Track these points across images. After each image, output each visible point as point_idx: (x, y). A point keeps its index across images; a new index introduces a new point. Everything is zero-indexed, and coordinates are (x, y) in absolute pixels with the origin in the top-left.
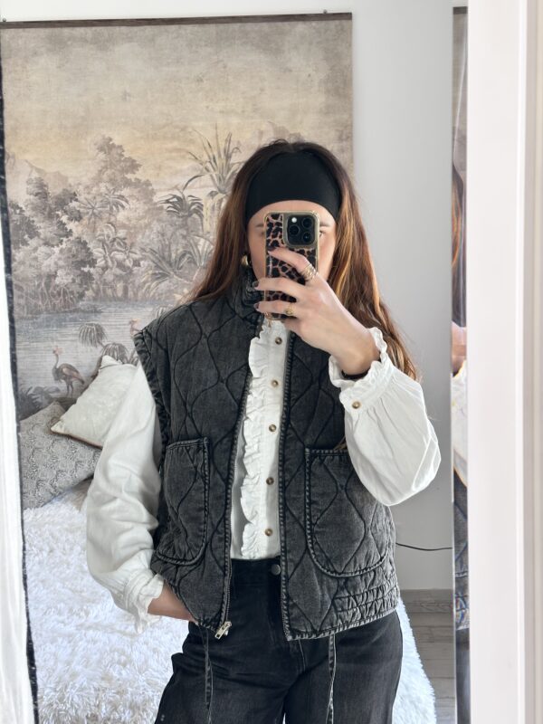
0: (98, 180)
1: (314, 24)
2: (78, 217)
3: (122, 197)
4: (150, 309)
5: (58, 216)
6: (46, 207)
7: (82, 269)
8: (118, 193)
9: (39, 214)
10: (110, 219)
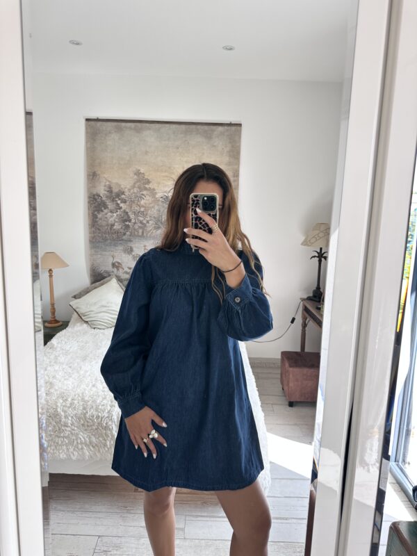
1: (226, 127)
5: (116, 201)
6: (111, 197)
7: (126, 223)
8: (141, 193)
9: (109, 200)
10: (138, 203)
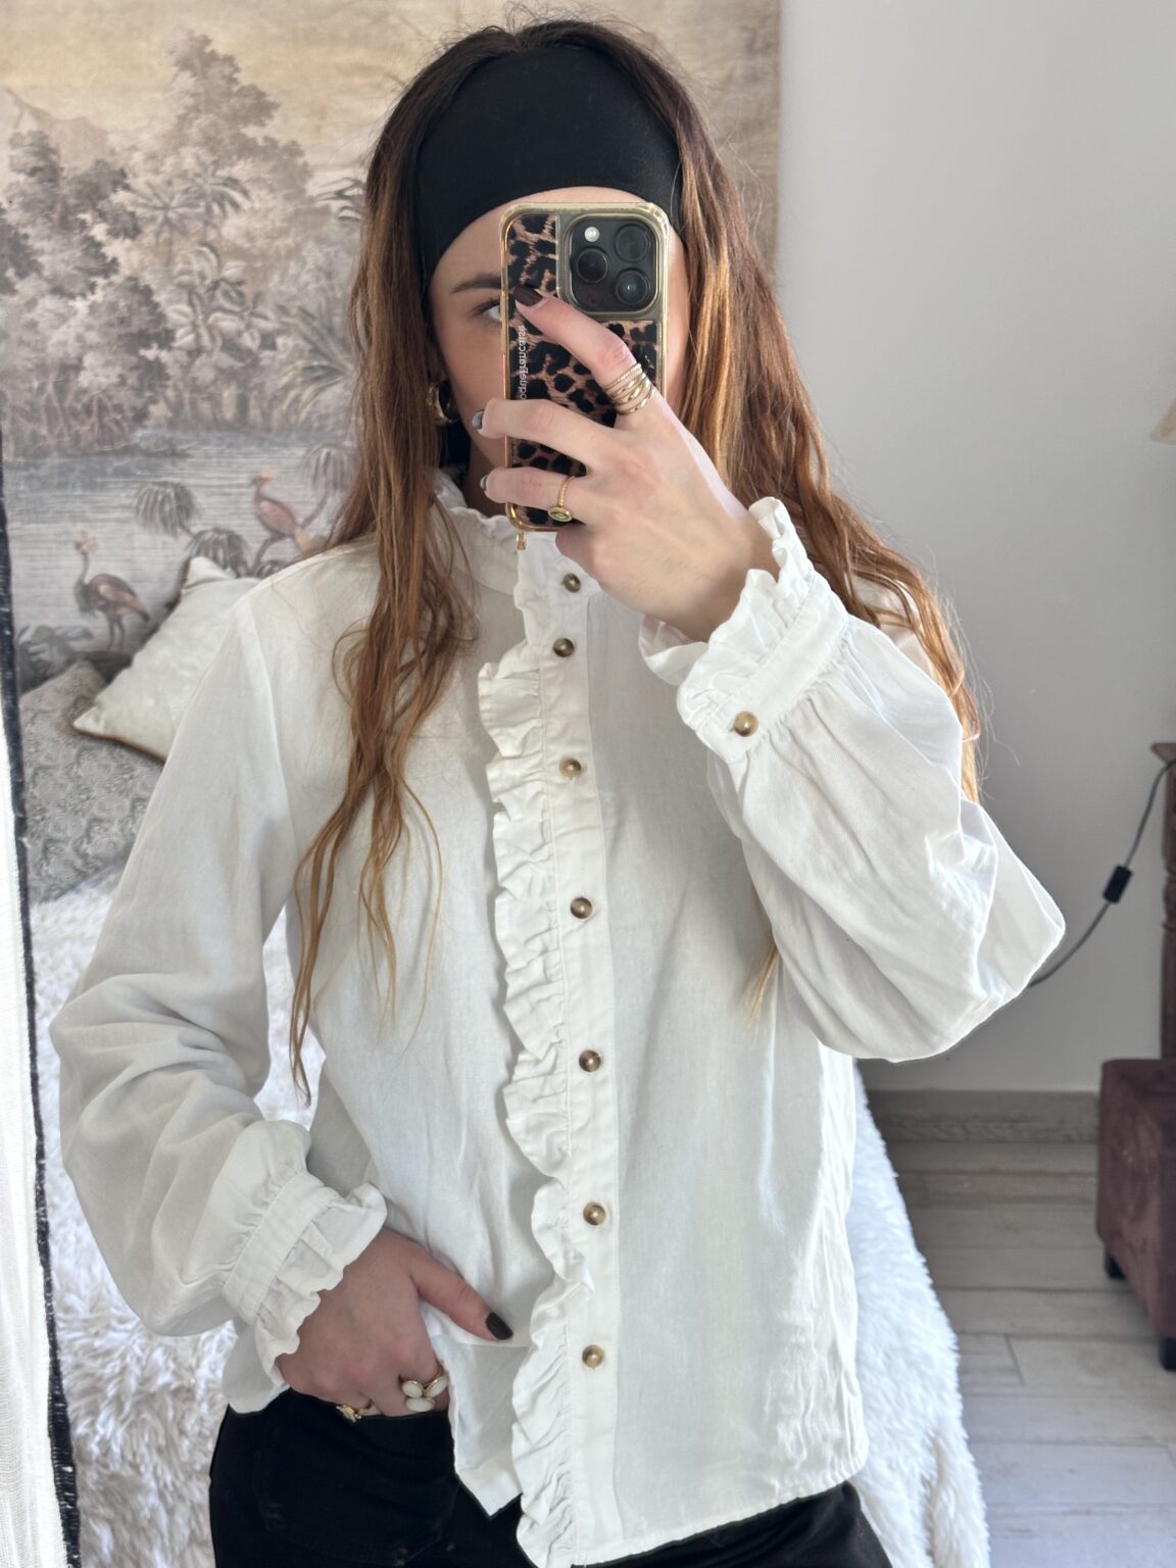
0: (176, 139)
2: (130, 229)
3: (232, 182)
4: (300, 452)
5: (83, 225)
6: (54, 202)
7: (143, 352)
8: (223, 173)
9: (40, 220)
10: (205, 234)
